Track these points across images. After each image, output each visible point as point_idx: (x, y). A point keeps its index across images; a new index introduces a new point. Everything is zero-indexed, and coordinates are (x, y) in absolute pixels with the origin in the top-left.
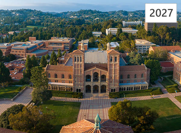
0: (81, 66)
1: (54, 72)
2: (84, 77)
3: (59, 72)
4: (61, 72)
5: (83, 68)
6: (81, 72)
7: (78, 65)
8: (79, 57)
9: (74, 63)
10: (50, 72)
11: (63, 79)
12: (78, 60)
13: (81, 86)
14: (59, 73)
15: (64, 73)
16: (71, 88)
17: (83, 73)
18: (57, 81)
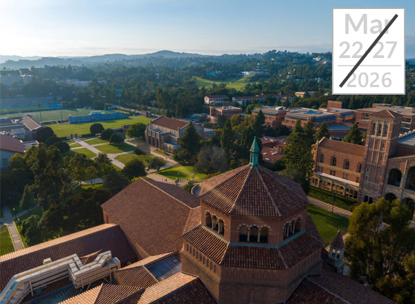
0: (383, 146)
1: (332, 152)
2: (386, 173)
3: (341, 153)
4: (344, 154)
5: (386, 152)
6: (381, 158)
7: (377, 141)
8: (383, 124)
9: (370, 138)
10: (324, 151)
11: (346, 171)
12: (380, 132)
13: (376, 190)
14: (341, 157)
15: (350, 157)
16: (356, 192)
17: (384, 161)
18: (335, 171)
